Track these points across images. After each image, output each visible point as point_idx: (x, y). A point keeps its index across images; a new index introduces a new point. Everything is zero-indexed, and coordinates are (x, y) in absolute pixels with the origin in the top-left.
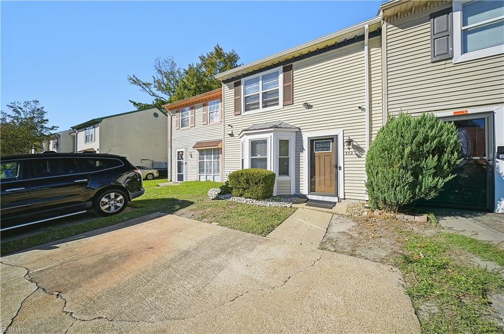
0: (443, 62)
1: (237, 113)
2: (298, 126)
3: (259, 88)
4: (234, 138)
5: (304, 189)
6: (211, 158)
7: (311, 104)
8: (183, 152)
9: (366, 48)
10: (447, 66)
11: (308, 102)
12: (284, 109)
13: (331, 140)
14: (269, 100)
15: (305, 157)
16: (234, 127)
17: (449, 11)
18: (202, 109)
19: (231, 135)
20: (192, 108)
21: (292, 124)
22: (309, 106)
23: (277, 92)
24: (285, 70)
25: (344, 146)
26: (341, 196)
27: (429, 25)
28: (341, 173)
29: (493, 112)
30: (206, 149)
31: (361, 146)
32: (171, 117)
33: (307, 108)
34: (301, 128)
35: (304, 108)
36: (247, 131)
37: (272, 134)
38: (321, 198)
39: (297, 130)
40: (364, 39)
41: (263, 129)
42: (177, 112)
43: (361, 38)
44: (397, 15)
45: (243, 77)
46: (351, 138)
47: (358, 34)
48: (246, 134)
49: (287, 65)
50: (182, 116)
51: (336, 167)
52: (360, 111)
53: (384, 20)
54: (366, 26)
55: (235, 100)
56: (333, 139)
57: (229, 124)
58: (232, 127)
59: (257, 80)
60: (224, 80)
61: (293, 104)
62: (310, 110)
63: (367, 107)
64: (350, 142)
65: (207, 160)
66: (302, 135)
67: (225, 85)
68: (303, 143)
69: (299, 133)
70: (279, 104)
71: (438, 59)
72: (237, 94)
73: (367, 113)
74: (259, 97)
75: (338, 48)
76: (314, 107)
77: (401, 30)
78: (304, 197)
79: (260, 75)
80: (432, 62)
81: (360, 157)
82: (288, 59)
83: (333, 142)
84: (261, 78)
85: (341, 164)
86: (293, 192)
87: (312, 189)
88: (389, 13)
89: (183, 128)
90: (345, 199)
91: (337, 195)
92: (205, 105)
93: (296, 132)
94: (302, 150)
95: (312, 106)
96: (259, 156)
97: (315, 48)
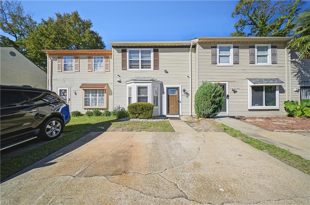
0: (214, 65)
1: (123, 68)
2: (161, 81)
3: (139, 56)
4: (121, 83)
5: (165, 113)
6: (96, 96)
7: (168, 71)
8: (66, 90)
9: (190, 51)
10: (215, 66)
11: (167, 70)
12: (154, 71)
13: (176, 89)
14: (145, 65)
15: (165, 96)
16: (121, 77)
17: (216, 47)
18: (87, 60)
19: (120, 82)
20: (77, 58)
21: (158, 80)
22: (167, 72)
23: (150, 61)
24: (154, 51)
25: (182, 92)
26: (181, 114)
27: (211, 50)
28: (180, 104)
29: (226, 84)
30: (91, 89)
31: (188, 93)
32: (52, 60)
33: (166, 73)
34: (163, 82)
35: (164, 73)
36: (135, 81)
37: (151, 84)
38: (172, 116)
39: (161, 83)
40: (190, 48)
41: (146, 80)
42: (59, 58)
43: (189, 47)
44: (202, 43)
45: (129, 48)
46: (185, 89)
47: (188, 45)
48: (134, 82)
49: (156, 49)
50: (65, 62)
51: (179, 101)
52: (188, 78)
53: (198, 43)
54: (192, 43)
55: (122, 60)
56: (177, 89)
57: (118, 74)
58: (120, 76)
59: (138, 52)
60: (114, 45)
61: (159, 69)
62: (167, 74)
63: (190, 77)
64: (184, 91)
65: (92, 97)
66: (163, 86)
67: (114, 49)
68: (164, 90)
69: (162, 85)
70: (151, 68)
71: (213, 63)
72: (124, 57)
73: (190, 79)
74: (139, 62)
75: (179, 48)
76: (169, 72)
77: (203, 49)
78: (164, 116)
79: (140, 49)
80: (212, 64)
81: (188, 97)
82: (157, 45)
83: (177, 90)
84: (140, 51)
85: (180, 100)
86: (159, 114)
87: (168, 112)
88: (200, 41)
89: (65, 72)
90: (182, 116)
91: (179, 114)
92: (90, 58)
93: (161, 84)
94: (164, 93)
95: (168, 72)
96: (143, 96)
97: (170, 45)
